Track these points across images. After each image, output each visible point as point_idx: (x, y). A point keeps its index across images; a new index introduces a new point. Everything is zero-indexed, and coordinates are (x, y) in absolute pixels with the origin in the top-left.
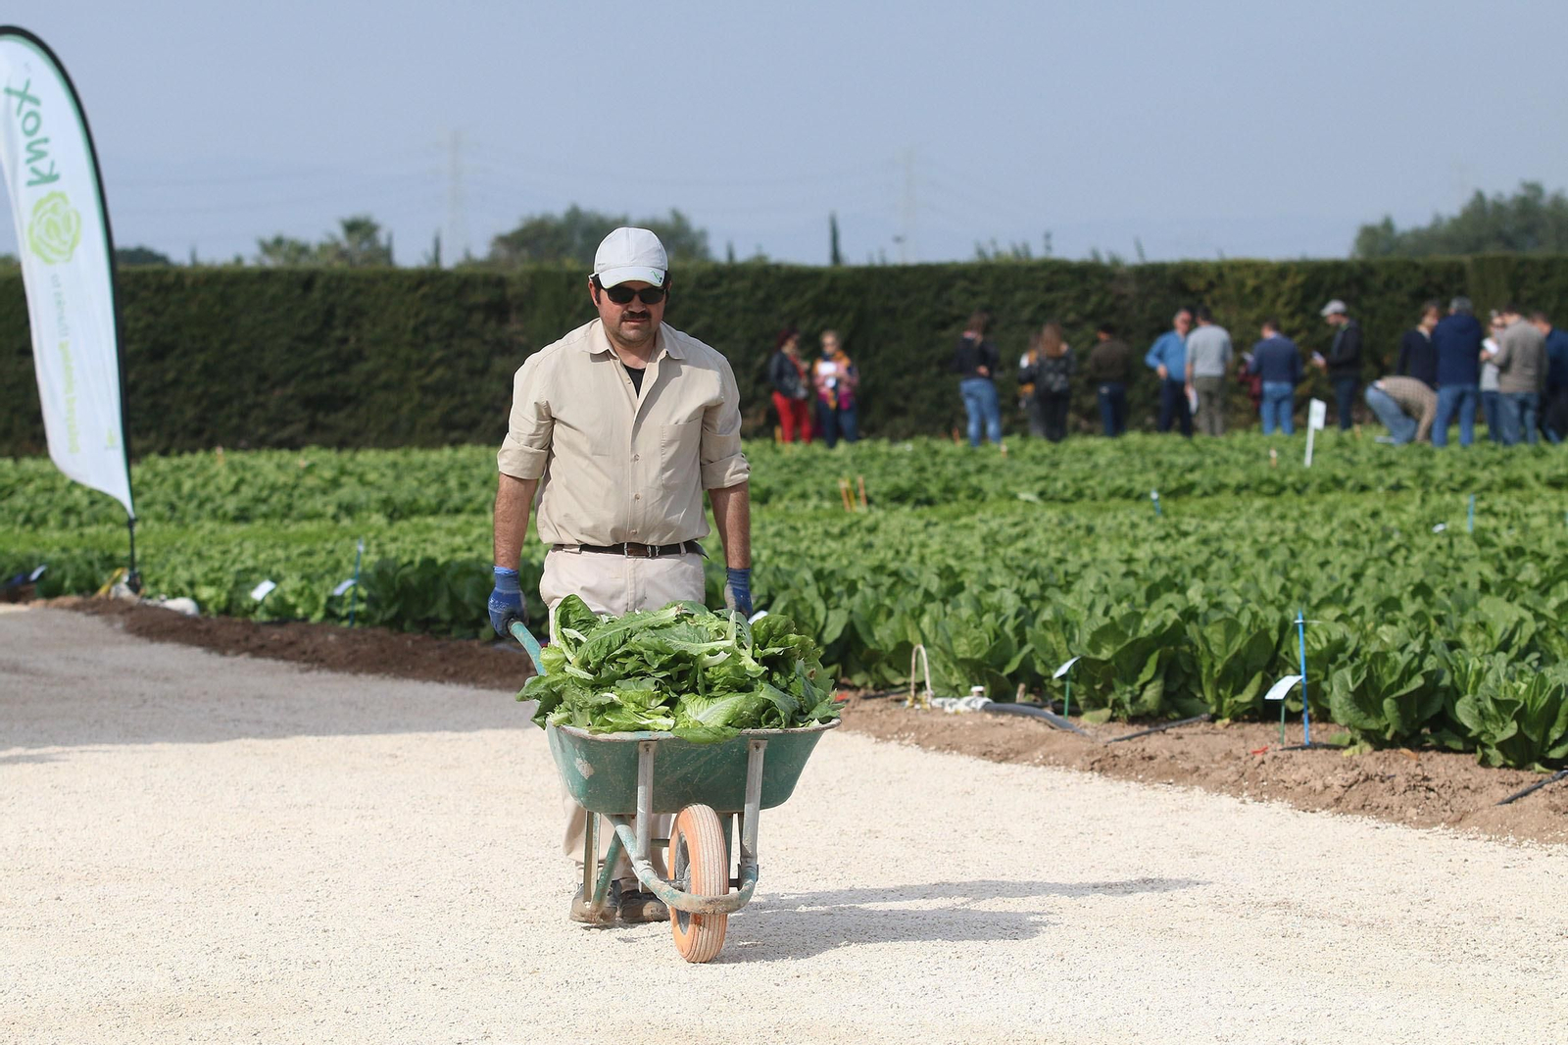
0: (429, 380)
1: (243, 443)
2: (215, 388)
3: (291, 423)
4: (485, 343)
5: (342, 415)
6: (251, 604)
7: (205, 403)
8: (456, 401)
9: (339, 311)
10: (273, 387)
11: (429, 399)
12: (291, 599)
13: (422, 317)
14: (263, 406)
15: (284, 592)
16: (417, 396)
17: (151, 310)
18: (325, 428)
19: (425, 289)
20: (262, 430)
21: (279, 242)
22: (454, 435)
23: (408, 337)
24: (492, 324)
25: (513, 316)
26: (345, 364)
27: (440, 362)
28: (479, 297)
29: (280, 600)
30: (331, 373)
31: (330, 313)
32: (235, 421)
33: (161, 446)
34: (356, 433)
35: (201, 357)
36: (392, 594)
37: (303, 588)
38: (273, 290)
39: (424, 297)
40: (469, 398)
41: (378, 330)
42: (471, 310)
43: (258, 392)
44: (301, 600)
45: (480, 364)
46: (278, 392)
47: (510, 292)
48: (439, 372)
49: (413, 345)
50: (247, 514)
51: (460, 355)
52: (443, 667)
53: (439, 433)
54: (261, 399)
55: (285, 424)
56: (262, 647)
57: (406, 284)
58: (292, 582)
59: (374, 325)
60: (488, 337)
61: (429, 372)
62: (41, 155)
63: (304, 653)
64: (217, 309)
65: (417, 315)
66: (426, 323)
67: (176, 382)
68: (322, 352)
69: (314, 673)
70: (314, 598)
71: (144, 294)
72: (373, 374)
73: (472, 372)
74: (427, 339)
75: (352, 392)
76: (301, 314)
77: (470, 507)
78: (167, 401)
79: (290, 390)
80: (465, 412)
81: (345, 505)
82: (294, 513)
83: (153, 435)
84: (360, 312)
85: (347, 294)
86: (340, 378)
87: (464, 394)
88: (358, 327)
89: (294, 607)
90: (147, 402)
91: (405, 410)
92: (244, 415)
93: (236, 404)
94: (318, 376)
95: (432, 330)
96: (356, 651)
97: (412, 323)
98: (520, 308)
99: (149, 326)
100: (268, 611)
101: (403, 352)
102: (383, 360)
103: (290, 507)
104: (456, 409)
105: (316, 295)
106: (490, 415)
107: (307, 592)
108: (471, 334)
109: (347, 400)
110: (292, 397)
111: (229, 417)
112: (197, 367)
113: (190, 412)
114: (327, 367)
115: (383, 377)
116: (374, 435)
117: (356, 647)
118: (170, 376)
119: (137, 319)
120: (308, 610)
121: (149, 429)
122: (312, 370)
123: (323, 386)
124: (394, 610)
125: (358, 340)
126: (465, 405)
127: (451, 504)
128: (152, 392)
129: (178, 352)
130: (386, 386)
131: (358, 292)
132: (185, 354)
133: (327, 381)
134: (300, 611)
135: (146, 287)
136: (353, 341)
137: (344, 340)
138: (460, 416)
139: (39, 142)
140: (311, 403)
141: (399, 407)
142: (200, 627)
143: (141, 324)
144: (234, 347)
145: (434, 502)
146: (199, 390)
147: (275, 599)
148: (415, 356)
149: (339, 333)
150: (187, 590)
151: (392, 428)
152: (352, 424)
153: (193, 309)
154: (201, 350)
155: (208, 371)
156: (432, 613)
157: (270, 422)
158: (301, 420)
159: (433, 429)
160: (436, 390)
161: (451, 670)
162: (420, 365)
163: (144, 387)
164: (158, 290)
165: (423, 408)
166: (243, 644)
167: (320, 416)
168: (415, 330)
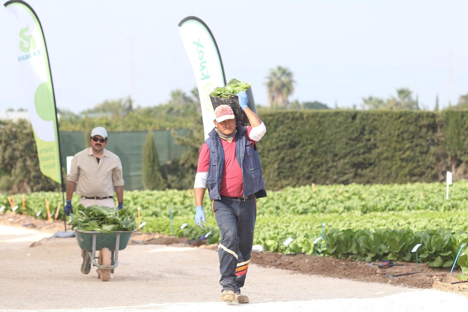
0: (404, 156)
1: (328, 182)
2: (316, 160)
3: (347, 173)
4: (427, 141)
5: (368, 170)
6: (284, 247)
7: (312, 166)
8: (415, 165)
9: (367, 128)
10: (340, 159)
11: (404, 164)
12: (300, 245)
13: (401, 130)
14: (336, 167)
15: (297, 243)
16: (399, 163)
17: (290, 128)
18: (361, 176)
19: (402, 119)
20: (335, 177)
21: (371, 99)
22: (414, 178)
23: (395, 138)
24: (430, 133)
25: (439, 130)
26: (369, 150)
27: (408, 148)
28: (425, 122)
29: (296, 246)
30: (364, 153)
31: (364, 128)
32: (324, 173)
33: (294, 184)
34: (374, 178)
35: (310, 147)
36: (333, 243)
37: (305, 241)
38: (340, 119)
39: (402, 122)
40: (421, 163)
41: (383, 136)
42: (421, 127)
43: (333, 161)
44: (304, 245)
45: (425, 150)
46: (342, 161)
47: (437, 120)
48: (408, 153)
49: (397, 142)
50: (307, 211)
51: (417, 146)
52: (344, 272)
53: (408, 177)
54: (335, 164)
55: (345, 174)
56: (280, 264)
57: (394, 117)
58: (301, 239)
59: (381, 133)
60: (428, 138)
61: (404, 153)
62: (204, 68)
63: (294, 267)
64: (317, 127)
65: (399, 129)
66: (402, 133)
67: (300, 157)
68: (360, 145)
69: (295, 274)
70: (309, 244)
71: (287, 121)
72: (381, 154)
73: (422, 153)
74: (403, 139)
75: (372, 161)
76: (352, 129)
77: (398, 208)
78: (296, 165)
79: (346, 160)
80: (419, 169)
81: (347, 207)
82: (326, 211)
83: (291, 179)
84: (375, 128)
85: (370, 121)
86: (367, 155)
87: (418, 162)
88: (375, 134)
89: (301, 248)
90: (288, 165)
91: (394, 168)
92: (327, 171)
93: (324, 166)
94: (358, 154)
95: (405, 136)
96: (313, 266)
97: (397, 133)
98: (442, 126)
99: (289, 134)
100: (291, 250)
101: (393, 145)
102: (385, 148)
103: (325, 208)
104: (415, 168)
105: (357, 121)
106: (429, 170)
107: (306, 242)
108: (421, 137)
109: (371, 164)
110: (348, 163)
111: (322, 171)
112: (309, 151)
113: (306, 169)
114: (362, 151)
115: (385, 155)
116: (381, 179)
117: (314, 264)
118: (298, 154)
119: (284, 132)
120: (306, 250)
121: (289, 176)
122: (356, 152)
123: (360, 159)
124: (334, 249)
125: (375, 140)
126: (419, 166)
127: (390, 207)
128: (290, 161)
129: (301, 145)
130: (386, 159)
131: (375, 120)
132: (304, 146)
133: (362, 156)
134: (303, 250)
135: (288, 118)
136: (372, 140)
137: (369, 140)
138: (416, 171)
139: (203, 63)
140: (355, 165)
141: (392, 167)
142: (258, 256)
143: (286, 134)
144: (324, 143)
145: (383, 206)
146: (309, 160)
147: (293, 245)
148: (398, 146)
149: (367, 137)
150: (262, 241)
151: (389, 176)
152: (372, 174)
153: (307, 127)
154: (310, 144)
155: (313, 153)
156: (349, 251)
157: (338, 173)
158: (351, 173)
159: (406, 176)
160: (407, 160)
161: (347, 274)
162: (400, 150)
163: (287, 159)
164: (293, 120)
165: (401, 167)
166: (273, 263)
167: (359, 171)
168: (398, 135)
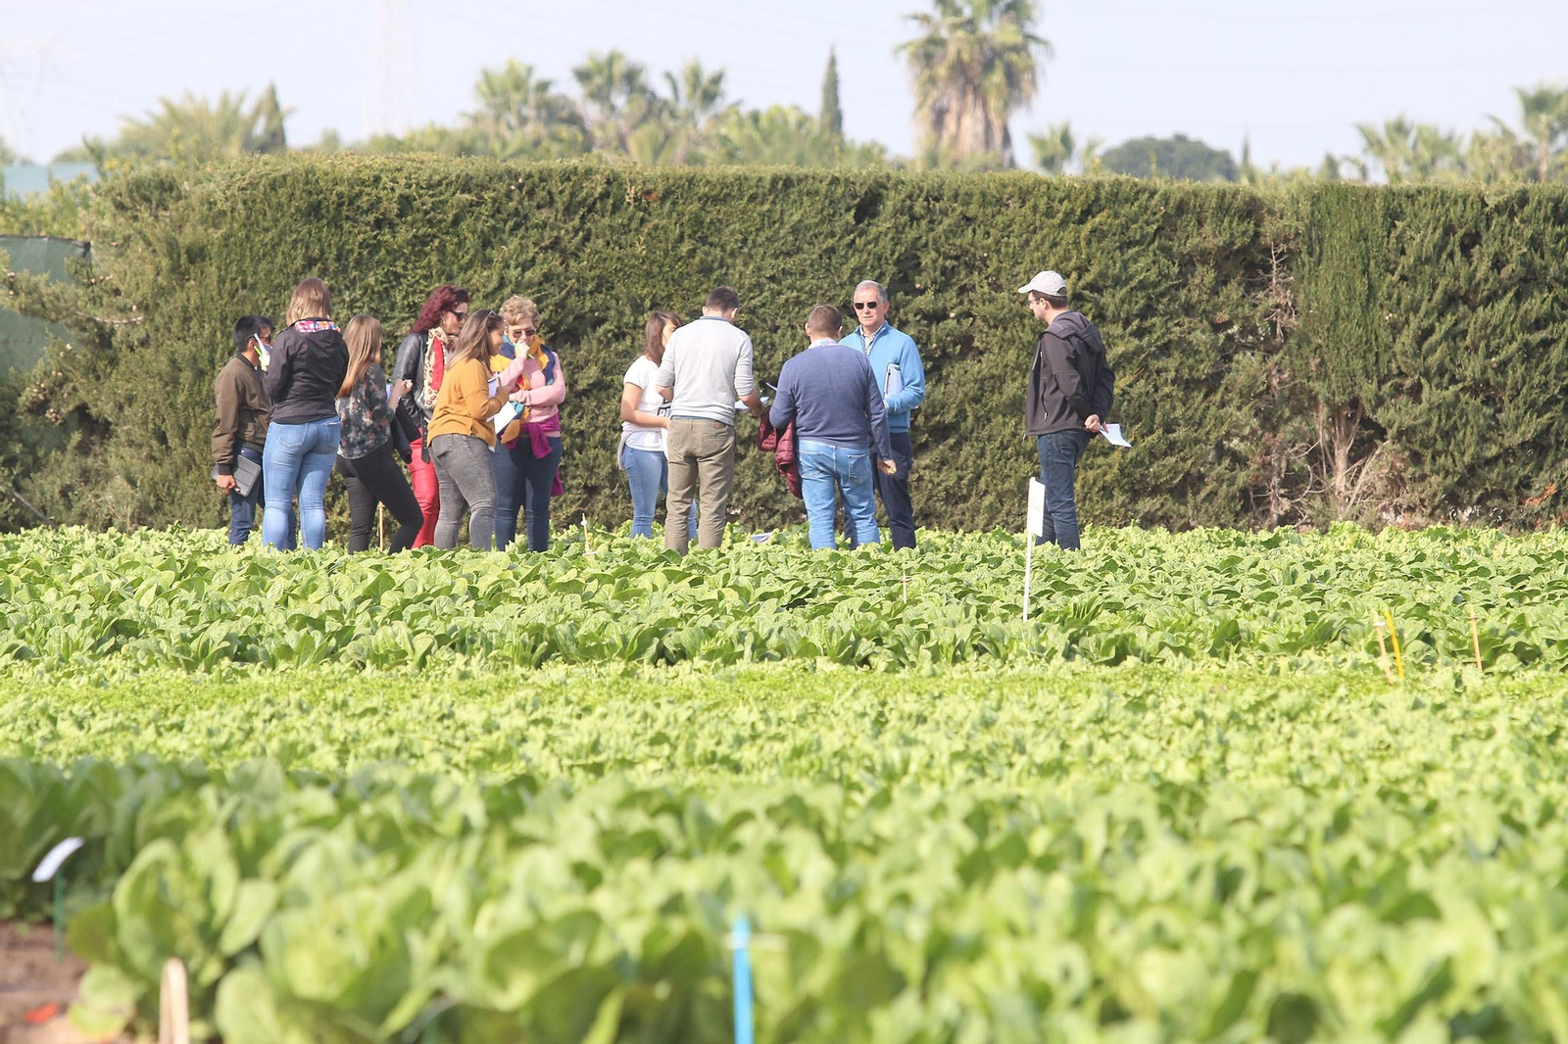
25: (1275, 276)
34: (953, 498)
39: (1097, 235)
40: (1180, 434)
45: (1205, 369)
47: (1271, 227)
51: (1165, 349)
53: (1119, 498)
66: (1096, 287)
71: (541, 216)
72: (992, 383)
73: (1188, 385)
75: (952, 415)
88: (964, 290)
98: (1287, 260)
126: (1171, 447)
138: (1162, 469)
